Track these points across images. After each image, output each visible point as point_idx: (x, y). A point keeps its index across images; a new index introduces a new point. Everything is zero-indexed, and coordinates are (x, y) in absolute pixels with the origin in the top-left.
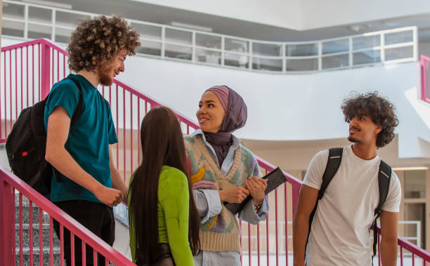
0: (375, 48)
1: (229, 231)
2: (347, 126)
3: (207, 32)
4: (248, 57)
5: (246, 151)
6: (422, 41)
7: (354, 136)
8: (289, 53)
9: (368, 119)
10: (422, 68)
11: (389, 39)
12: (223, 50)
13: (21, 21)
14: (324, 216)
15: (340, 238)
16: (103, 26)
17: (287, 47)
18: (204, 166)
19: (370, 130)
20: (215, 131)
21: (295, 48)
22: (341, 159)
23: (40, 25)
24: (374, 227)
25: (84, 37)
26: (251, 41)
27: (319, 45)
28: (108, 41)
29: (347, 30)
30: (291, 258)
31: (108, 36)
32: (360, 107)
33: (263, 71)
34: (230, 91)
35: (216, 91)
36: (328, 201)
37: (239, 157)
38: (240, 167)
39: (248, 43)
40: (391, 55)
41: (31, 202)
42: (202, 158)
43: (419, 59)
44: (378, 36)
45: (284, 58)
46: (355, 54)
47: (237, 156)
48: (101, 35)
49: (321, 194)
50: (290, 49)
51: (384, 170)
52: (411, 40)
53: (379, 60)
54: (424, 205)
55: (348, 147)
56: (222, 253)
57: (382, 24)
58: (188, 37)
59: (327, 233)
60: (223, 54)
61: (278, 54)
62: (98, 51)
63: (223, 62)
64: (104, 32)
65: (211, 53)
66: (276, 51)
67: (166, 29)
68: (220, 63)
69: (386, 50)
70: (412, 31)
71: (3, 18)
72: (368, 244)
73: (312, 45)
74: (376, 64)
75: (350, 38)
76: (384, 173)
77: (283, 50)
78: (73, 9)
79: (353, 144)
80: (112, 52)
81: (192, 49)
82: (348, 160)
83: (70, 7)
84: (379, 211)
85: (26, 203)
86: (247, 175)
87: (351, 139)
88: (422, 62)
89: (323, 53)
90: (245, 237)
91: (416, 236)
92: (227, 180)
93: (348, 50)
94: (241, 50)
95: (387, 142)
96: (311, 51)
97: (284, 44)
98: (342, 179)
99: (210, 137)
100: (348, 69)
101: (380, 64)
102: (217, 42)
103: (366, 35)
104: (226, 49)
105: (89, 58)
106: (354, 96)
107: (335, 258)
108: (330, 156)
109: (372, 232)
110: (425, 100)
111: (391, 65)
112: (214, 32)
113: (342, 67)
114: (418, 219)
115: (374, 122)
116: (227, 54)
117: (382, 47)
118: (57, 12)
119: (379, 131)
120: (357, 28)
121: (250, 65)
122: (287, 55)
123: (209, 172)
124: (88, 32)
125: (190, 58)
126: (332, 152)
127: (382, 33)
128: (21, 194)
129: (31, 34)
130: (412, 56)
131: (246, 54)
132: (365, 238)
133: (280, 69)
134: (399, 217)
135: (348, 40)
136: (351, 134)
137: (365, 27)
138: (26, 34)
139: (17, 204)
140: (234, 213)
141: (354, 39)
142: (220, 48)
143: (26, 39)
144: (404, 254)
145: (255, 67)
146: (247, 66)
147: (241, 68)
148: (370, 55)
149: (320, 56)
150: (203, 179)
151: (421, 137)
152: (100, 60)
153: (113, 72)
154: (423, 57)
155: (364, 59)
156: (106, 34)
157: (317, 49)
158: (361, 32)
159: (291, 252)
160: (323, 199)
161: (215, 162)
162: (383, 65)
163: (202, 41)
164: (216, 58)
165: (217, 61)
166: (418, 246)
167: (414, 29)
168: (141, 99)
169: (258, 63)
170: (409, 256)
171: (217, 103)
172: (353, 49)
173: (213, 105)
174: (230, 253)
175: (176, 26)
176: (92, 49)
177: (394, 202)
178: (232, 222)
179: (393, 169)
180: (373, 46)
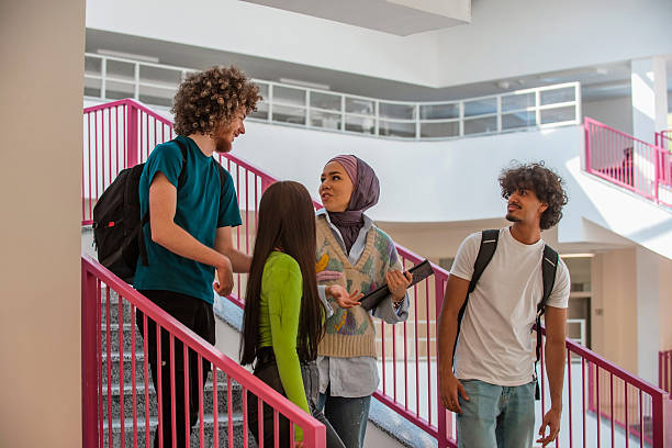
0: (530, 109)
1: (362, 333)
2: (505, 203)
3: (324, 90)
4: (374, 121)
5: (380, 233)
6: (585, 100)
7: (514, 214)
8: (424, 116)
9: (532, 194)
10: (586, 132)
11: (545, 98)
12: (343, 113)
13: (99, 77)
14: (475, 312)
15: (495, 339)
16: (219, 78)
17: (421, 107)
18: (328, 254)
19: (533, 207)
20: (342, 210)
21: (431, 109)
22: (496, 243)
23: (120, 82)
24: (537, 327)
25: (196, 93)
26: (377, 101)
27: (461, 106)
28: (227, 96)
29: (494, 87)
30: (434, 366)
31: (226, 89)
32: (524, 178)
33: (392, 137)
34: (359, 161)
35: (341, 160)
36: (480, 293)
37: (372, 240)
38: (374, 252)
39: (374, 103)
40: (548, 117)
41: (120, 297)
42: (326, 243)
43: (583, 122)
44: (534, 94)
45: (417, 121)
46: (503, 116)
47: (368, 239)
48: (218, 88)
49: (472, 285)
50: (425, 111)
51: (550, 256)
52: (573, 98)
53: (533, 123)
54: (589, 300)
55: (505, 229)
56: (354, 360)
57: (536, 80)
58: (300, 96)
59: (480, 334)
60: (343, 118)
61: (410, 117)
62: (216, 108)
63: (343, 126)
64: (220, 85)
65: (328, 116)
66: (408, 113)
67: (275, 87)
68: (339, 128)
69: (542, 111)
70: (573, 88)
71: (86, 76)
72: (529, 347)
73: (452, 105)
74: (530, 128)
75: (499, 97)
76: (549, 260)
77: (417, 111)
78: (161, 63)
79: (512, 223)
80: (232, 109)
81: (305, 111)
82: (506, 245)
83: (157, 60)
84: (543, 307)
85: (115, 299)
86: (381, 262)
87: (509, 218)
88: (586, 125)
89: (466, 115)
90: (378, 340)
91: (580, 338)
92: (357, 269)
93: (495, 111)
94: (364, 111)
95: (553, 223)
96: (450, 113)
97: (418, 104)
98: (496, 267)
99: (335, 217)
100: (496, 134)
101: (534, 128)
102: (336, 103)
103: (518, 92)
104: (347, 111)
105: (205, 117)
106: (515, 167)
107: (488, 363)
108: (483, 240)
109: (535, 332)
110: (590, 172)
111: (548, 129)
112: (332, 90)
113: (488, 132)
114: (582, 318)
115: (539, 198)
116: (347, 117)
117: (538, 108)
118: (141, 66)
119: (544, 209)
120: (506, 85)
121: (377, 131)
122: (421, 118)
123: (334, 260)
124: (200, 86)
125: (304, 123)
126: (485, 235)
127: (537, 90)
128: (108, 288)
129: (109, 94)
130: (574, 119)
131: (372, 117)
132: (527, 340)
133: (414, 135)
134: (566, 314)
135: (495, 99)
136: (510, 211)
137: (517, 83)
138: (103, 93)
139: (104, 298)
140: (367, 310)
141: (503, 98)
142: (339, 110)
143: (103, 100)
144: (572, 360)
145: (382, 132)
146: (372, 131)
147: (364, 134)
148: (523, 117)
149: (461, 119)
150: (326, 269)
151: (585, 216)
152: (218, 119)
153: (232, 134)
154: (587, 119)
155: (515, 123)
156: (223, 87)
157: (458, 109)
158: (512, 89)
159: (434, 358)
160: (475, 292)
161: (342, 247)
162: (539, 130)
163: (318, 101)
164: (334, 122)
165: (336, 126)
166: (583, 346)
167: (577, 85)
168: (249, 172)
169: (387, 127)
170: (579, 363)
171: (344, 175)
172: (503, 110)
173: (339, 178)
174: (363, 359)
175: (285, 84)
176: (209, 106)
177: (562, 295)
178: (366, 322)
179: (560, 256)
180: (525, 107)
